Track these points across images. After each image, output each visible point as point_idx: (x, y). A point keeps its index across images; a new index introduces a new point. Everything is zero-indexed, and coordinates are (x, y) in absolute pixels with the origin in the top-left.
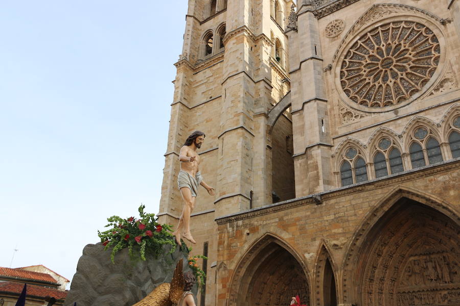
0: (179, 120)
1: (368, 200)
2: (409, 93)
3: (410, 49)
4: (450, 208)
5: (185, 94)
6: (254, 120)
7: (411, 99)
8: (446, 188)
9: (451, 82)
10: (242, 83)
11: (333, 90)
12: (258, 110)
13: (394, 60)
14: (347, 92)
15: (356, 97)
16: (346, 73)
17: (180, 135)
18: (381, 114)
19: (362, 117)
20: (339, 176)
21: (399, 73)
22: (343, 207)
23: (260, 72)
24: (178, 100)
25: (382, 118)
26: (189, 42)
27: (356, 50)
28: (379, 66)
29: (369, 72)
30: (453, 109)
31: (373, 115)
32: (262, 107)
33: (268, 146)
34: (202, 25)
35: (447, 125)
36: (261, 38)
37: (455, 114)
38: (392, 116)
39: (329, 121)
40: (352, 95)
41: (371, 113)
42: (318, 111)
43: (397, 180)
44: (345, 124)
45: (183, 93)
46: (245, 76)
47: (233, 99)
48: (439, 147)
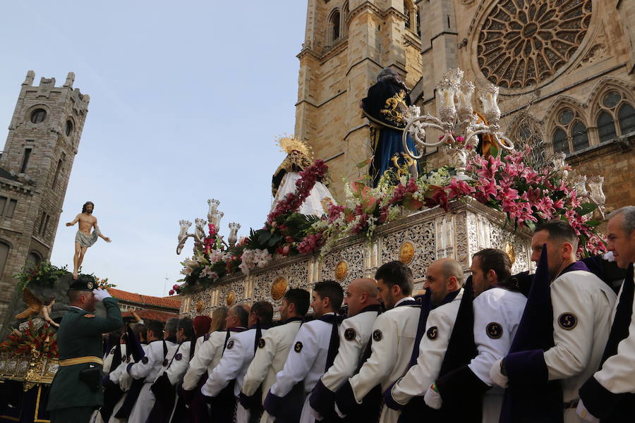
0: (305, 122)
2: (553, 67)
3: (557, 9)
5: (310, 90)
7: (556, 75)
9: (602, 48)
10: (366, 73)
11: (468, 70)
13: (539, 25)
14: (484, 71)
15: (495, 77)
16: (484, 47)
18: (522, 96)
19: (500, 101)
21: (543, 42)
23: (390, 56)
24: (303, 99)
25: (521, 101)
26: (312, 27)
27: (494, 17)
28: (521, 35)
29: (510, 43)
30: (602, 83)
31: (512, 98)
34: (328, 3)
35: (595, 106)
36: (390, 13)
37: (606, 90)
38: (532, 97)
40: (490, 75)
45: (308, 89)
46: (370, 62)
47: (357, 92)
48: (586, 132)
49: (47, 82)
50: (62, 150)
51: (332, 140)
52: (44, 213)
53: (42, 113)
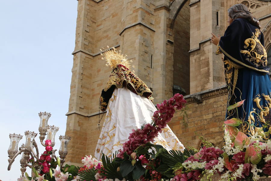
0: (86, 16)
6: (155, 14)
17: (87, 32)
19: (258, 6)
22: (221, 106)
33: (169, 41)
39: (224, 13)
41: (267, 1)
42: (213, 2)
51: (110, 33)
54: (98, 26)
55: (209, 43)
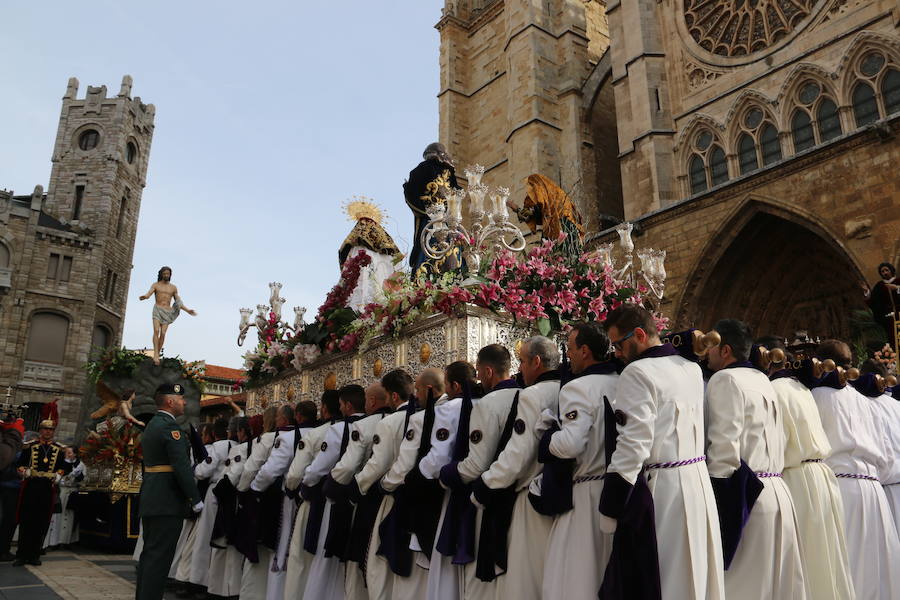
0: (452, 119)
1: (706, 222)
2: (790, 22)
4: (820, 224)
5: (457, 73)
6: (559, 103)
7: (794, 34)
8: (816, 193)
10: (531, 46)
11: (672, 34)
12: (564, 86)
14: (695, 33)
15: (709, 41)
18: (747, 67)
19: (717, 75)
20: (687, 182)
22: (673, 236)
23: (563, 19)
24: (447, 86)
25: (748, 73)
30: (858, 42)
31: (734, 71)
32: (570, 78)
33: (585, 143)
35: (849, 74)
37: (864, 51)
38: (762, 68)
39: (667, 90)
40: (702, 38)
41: (730, 67)
42: (648, 75)
43: (745, 185)
44: (693, 90)
45: (454, 72)
46: (536, 30)
47: (520, 73)
48: (836, 114)
49: (96, 92)
50: (125, 183)
51: (492, 142)
52: (110, 272)
53: (93, 136)
54: (472, 133)
55: (648, 138)
